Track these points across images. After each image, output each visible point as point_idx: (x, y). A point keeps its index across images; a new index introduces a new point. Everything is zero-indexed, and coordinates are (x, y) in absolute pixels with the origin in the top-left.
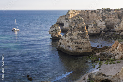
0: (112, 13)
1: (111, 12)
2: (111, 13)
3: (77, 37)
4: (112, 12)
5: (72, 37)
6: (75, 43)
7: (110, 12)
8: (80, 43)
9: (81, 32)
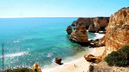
5: (78, 33)
6: (79, 36)
8: (82, 37)
9: (83, 30)
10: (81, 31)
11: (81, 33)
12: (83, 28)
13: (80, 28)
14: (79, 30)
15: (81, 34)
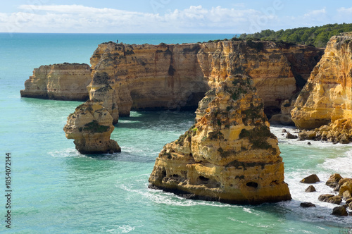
0: (270, 57)
1: (266, 52)
2: (267, 56)
3: (240, 145)
4: (269, 50)
5: (224, 146)
6: (236, 164)
7: (261, 53)
8: (252, 164)
9: (249, 128)
10: (243, 134)
11: (246, 142)
12: (250, 114)
13: (232, 111)
14: (227, 126)
15: (243, 149)
